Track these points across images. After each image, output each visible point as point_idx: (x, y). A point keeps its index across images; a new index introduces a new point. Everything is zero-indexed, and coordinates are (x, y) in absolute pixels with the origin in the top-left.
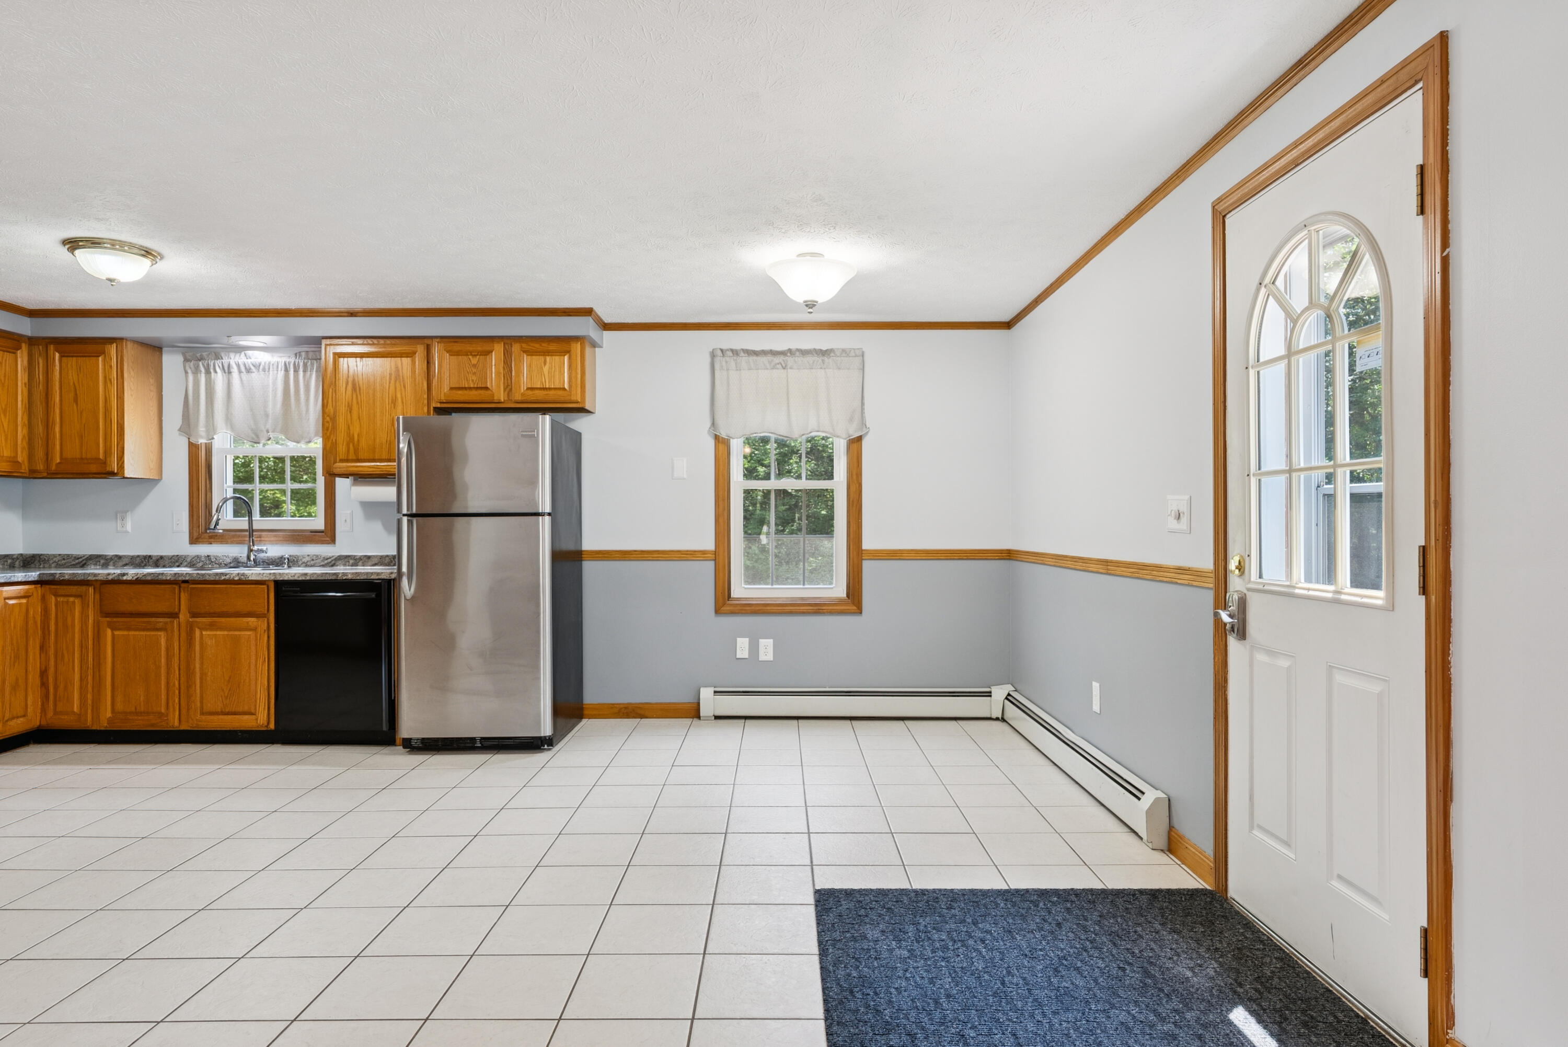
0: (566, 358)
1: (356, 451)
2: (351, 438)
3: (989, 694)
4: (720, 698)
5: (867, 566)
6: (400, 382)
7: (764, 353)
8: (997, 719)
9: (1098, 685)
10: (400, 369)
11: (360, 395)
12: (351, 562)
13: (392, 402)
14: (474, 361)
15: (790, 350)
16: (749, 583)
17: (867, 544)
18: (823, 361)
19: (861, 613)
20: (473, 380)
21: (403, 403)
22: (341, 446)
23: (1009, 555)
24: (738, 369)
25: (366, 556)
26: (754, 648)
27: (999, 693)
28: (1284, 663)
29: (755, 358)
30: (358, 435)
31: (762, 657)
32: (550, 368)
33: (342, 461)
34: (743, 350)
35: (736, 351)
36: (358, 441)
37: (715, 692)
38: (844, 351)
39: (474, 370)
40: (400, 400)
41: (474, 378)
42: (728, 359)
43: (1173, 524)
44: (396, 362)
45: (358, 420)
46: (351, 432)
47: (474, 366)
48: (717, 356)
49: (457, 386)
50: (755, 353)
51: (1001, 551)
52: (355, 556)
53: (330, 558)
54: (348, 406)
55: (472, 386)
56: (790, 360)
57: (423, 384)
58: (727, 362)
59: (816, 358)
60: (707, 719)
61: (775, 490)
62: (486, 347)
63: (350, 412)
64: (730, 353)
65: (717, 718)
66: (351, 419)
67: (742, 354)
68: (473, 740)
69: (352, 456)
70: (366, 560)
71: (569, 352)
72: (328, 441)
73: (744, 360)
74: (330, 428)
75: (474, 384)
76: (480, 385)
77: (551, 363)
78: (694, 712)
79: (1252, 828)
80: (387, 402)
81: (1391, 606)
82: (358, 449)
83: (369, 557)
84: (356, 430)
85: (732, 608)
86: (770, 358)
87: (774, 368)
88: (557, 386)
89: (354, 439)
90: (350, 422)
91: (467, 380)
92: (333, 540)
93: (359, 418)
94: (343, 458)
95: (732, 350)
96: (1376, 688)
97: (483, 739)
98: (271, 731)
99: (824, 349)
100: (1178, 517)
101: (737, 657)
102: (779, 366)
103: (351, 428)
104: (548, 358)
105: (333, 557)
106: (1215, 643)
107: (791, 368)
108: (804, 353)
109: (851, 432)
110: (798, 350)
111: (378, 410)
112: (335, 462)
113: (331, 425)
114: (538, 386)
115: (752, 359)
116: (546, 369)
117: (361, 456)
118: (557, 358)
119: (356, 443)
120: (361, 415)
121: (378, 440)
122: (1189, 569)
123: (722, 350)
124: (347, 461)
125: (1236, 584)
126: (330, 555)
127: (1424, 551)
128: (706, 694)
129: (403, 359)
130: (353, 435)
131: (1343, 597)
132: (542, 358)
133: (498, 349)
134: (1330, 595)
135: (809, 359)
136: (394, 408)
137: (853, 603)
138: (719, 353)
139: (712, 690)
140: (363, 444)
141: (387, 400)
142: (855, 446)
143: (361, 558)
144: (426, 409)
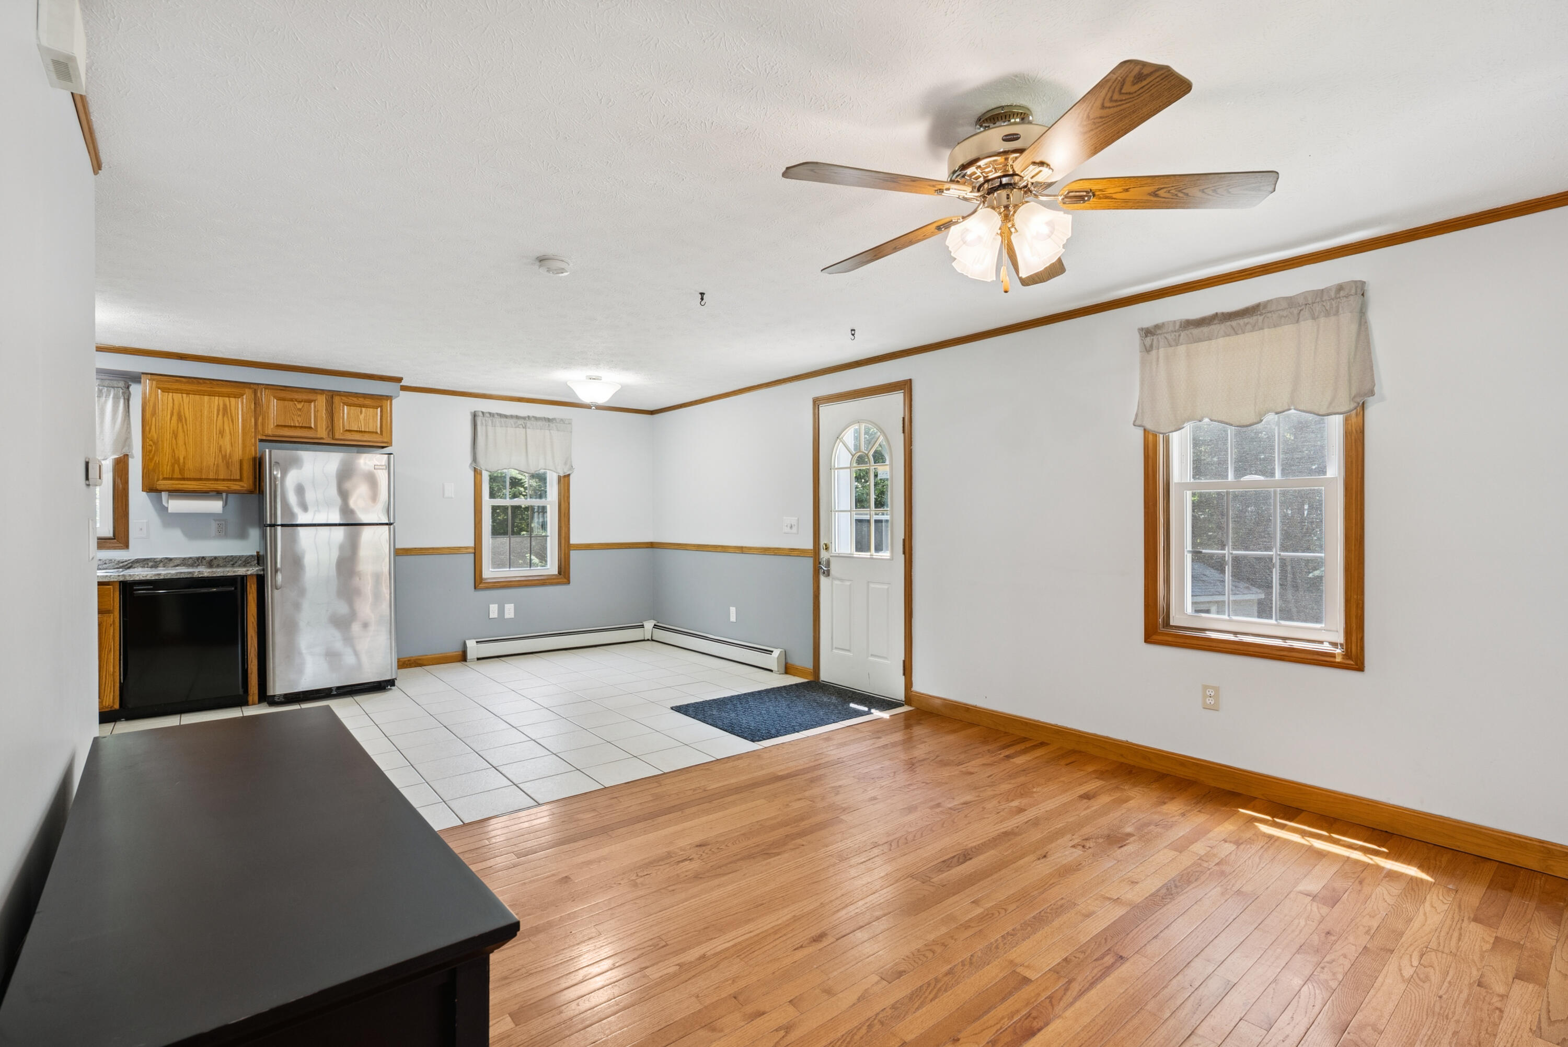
0: (379, 409)
1: (181, 471)
2: (177, 461)
3: (642, 626)
4: (480, 645)
5: (573, 554)
6: (228, 417)
7: (512, 417)
8: (648, 640)
9: (734, 608)
10: (228, 406)
11: (186, 425)
12: (150, 564)
13: (220, 433)
14: (299, 406)
15: (529, 417)
16: (494, 568)
17: (573, 540)
18: (549, 425)
19: (569, 583)
20: (298, 421)
21: (231, 434)
22: (165, 467)
23: (651, 545)
24: (494, 426)
25: (167, 558)
26: (501, 611)
27: (649, 625)
28: (848, 583)
29: (505, 419)
30: (184, 458)
31: (507, 616)
32: (365, 416)
33: (165, 479)
34: (497, 414)
35: (493, 414)
36: (184, 462)
37: (477, 642)
38: (562, 420)
39: (299, 413)
40: (228, 431)
41: (299, 419)
42: (487, 419)
43: (787, 530)
44: (224, 401)
45: (184, 446)
46: (176, 456)
47: (300, 410)
48: (479, 416)
49: (283, 424)
50: (506, 416)
51: (647, 543)
52: (154, 559)
53: (126, 561)
54: (173, 433)
55: (297, 425)
56: (529, 423)
57: (251, 420)
58: (486, 420)
59: (544, 423)
60: (472, 660)
61: (512, 506)
62: (311, 397)
63: (176, 439)
64: (488, 415)
65: (478, 659)
66: (177, 444)
67: (496, 416)
68: (330, 689)
69: (177, 475)
70: (167, 562)
71: (381, 407)
72: (151, 462)
73: (497, 420)
74: (153, 450)
75: (299, 423)
76: (304, 425)
77: (365, 413)
78: (463, 657)
79: (832, 649)
80: (215, 433)
81: (892, 559)
82: (184, 469)
83: (171, 560)
84: (181, 454)
85: (486, 585)
86: (515, 420)
87: (518, 427)
88: (371, 430)
89: (179, 461)
90: (175, 447)
91: (293, 420)
92: (126, 546)
93: (185, 444)
94: (168, 476)
95: (490, 413)
96: (886, 587)
97: (338, 688)
98: (116, 711)
99: (550, 418)
100: (791, 527)
101: (490, 617)
102: (521, 426)
103: (176, 452)
104: (364, 409)
105: (129, 560)
106: (814, 579)
107: (529, 428)
108: (536, 419)
109: (565, 471)
110: (533, 417)
111: (205, 439)
112: (158, 480)
113: (154, 448)
114: (356, 429)
115: (503, 420)
116: (362, 417)
117: (187, 475)
118: (371, 411)
119: (181, 464)
120: (187, 442)
121: (205, 464)
122: (798, 549)
123: (483, 413)
124: (172, 479)
125: (824, 555)
126: (125, 559)
127: (904, 540)
128: (471, 644)
129: (231, 399)
130: (179, 458)
131: (874, 557)
132: (359, 409)
133: (322, 401)
134: (869, 556)
135: (540, 423)
136: (222, 437)
137: (565, 578)
138: (481, 414)
139: (474, 641)
140: (190, 465)
141: (215, 430)
142: (566, 479)
143: (161, 561)
144: (253, 440)
